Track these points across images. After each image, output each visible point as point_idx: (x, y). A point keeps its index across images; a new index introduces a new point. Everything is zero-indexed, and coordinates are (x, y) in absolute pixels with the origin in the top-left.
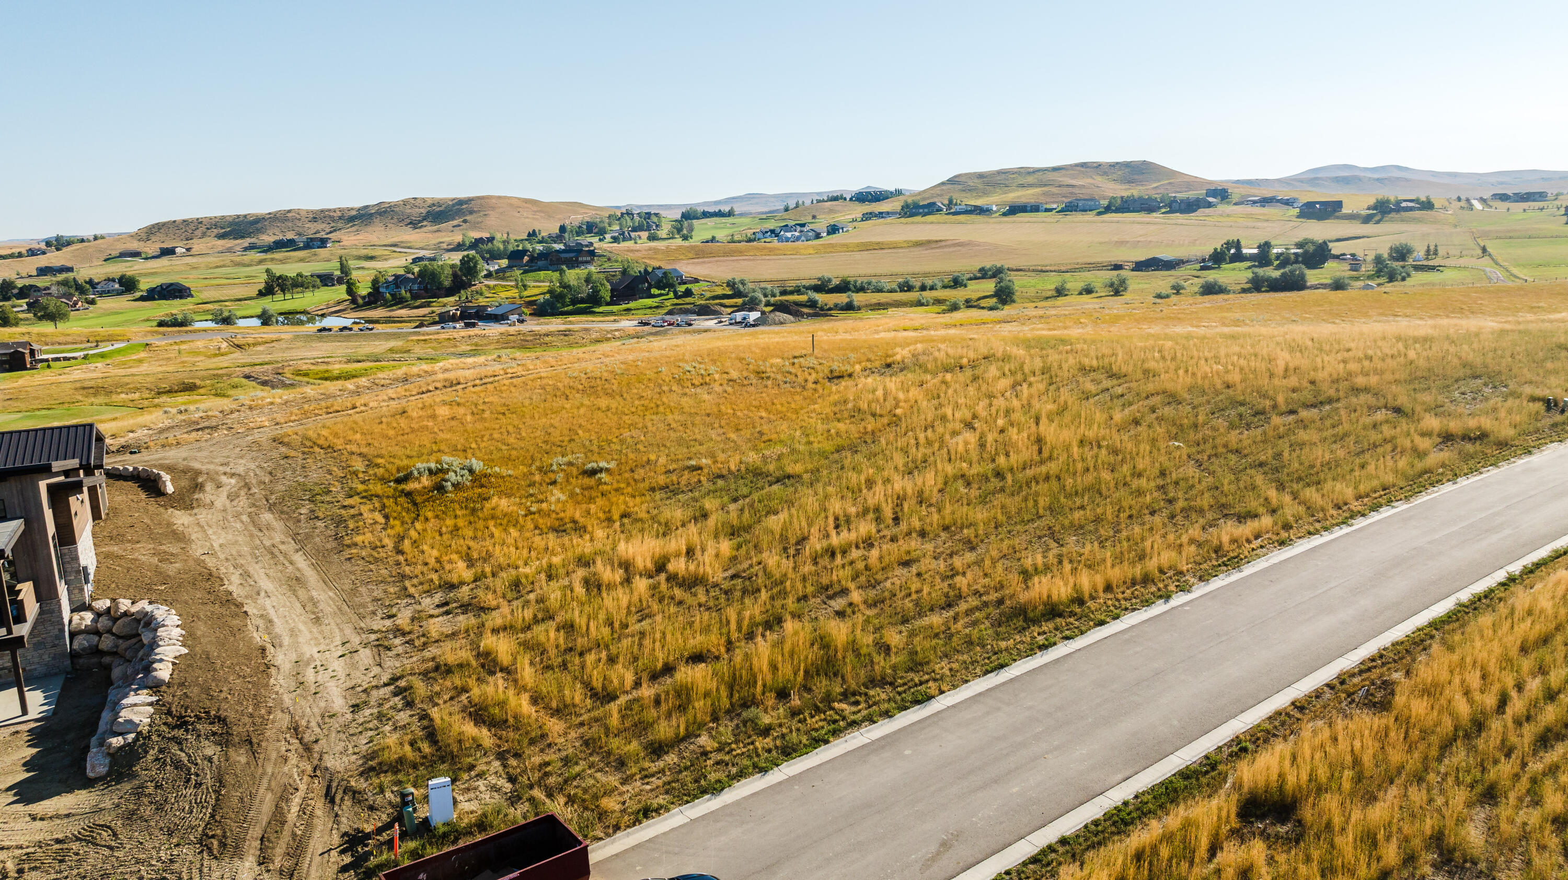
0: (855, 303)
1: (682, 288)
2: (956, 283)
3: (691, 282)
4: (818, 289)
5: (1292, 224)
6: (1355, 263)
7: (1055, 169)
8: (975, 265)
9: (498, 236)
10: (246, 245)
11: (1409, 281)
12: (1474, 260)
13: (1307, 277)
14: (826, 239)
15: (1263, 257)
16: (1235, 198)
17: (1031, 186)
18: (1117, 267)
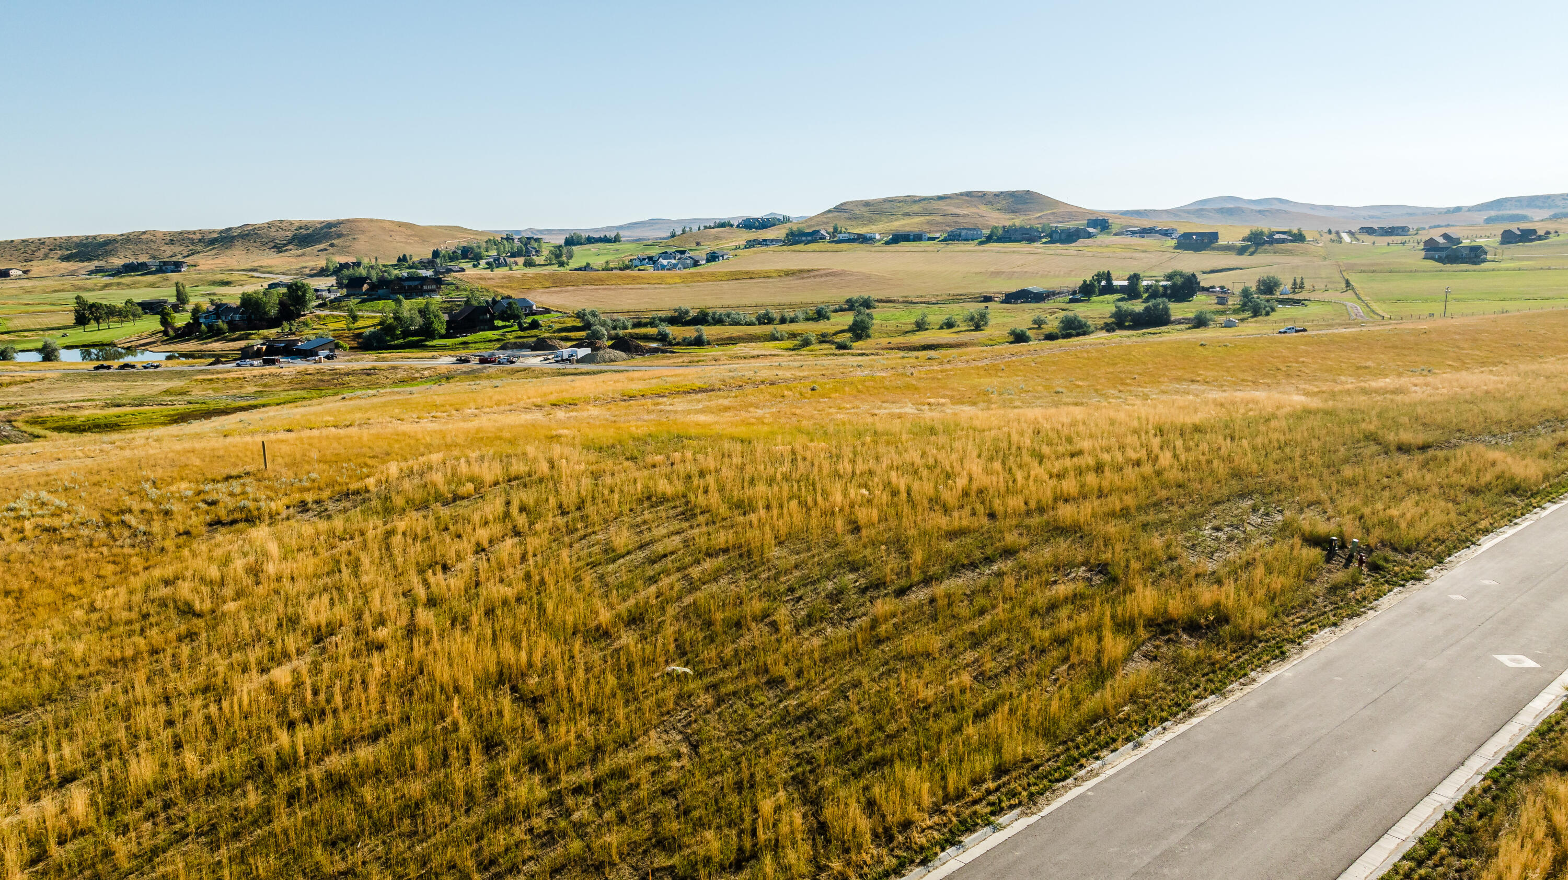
0: (705, 337)
1: (529, 320)
2: (820, 315)
3: (541, 313)
4: (673, 321)
5: (1169, 255)
6: (1223, 295)
7: (940, 198)
8: (841, 295)
9: (365, 261)
10: (92, 268)
11: (1274, 316)
12: (1338, 293)
13: (1172, 312)
14: (705, 268)
15: (1132, 291)
16: (1115, 229)
17: (916, 214)
18: (987, 299)
